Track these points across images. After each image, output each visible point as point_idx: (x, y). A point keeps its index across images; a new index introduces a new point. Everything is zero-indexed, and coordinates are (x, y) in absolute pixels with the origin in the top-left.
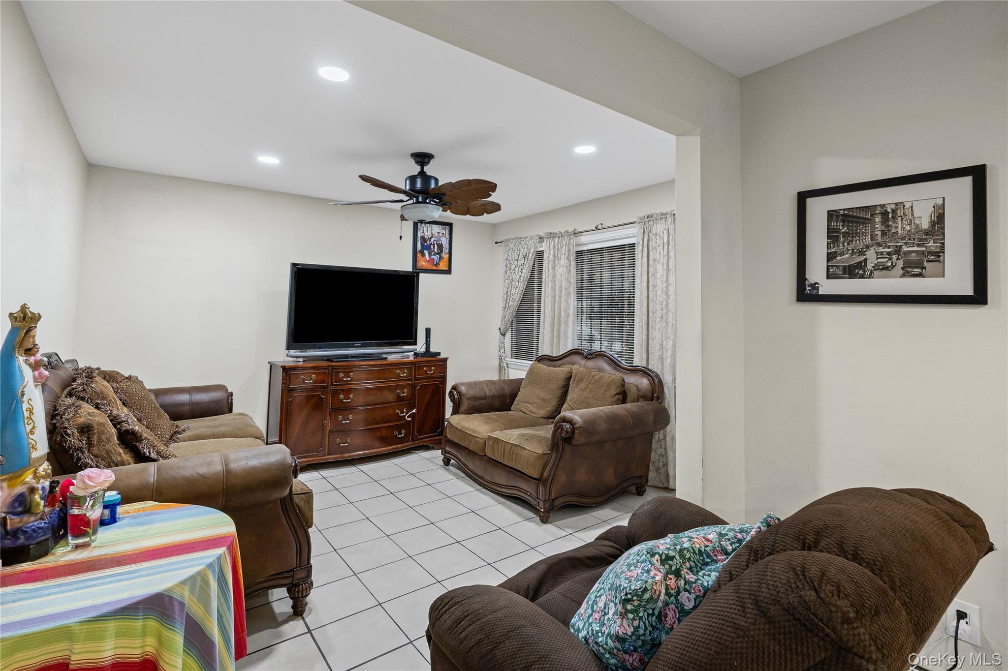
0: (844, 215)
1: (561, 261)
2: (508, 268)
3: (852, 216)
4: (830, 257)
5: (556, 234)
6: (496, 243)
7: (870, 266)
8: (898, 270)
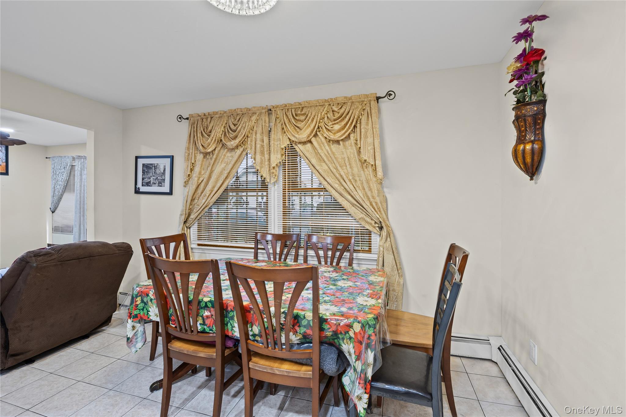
0: (146, 166)
1: (85, 171)
2: (54, 173)
3: (148, 166)
4: (143, 179)
5: (82, 157)
6: (46, 158)
7: (152, 182)
8: (157, 185)
